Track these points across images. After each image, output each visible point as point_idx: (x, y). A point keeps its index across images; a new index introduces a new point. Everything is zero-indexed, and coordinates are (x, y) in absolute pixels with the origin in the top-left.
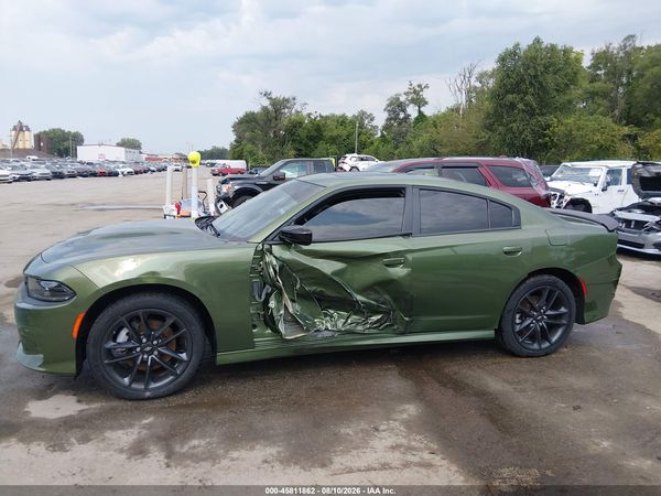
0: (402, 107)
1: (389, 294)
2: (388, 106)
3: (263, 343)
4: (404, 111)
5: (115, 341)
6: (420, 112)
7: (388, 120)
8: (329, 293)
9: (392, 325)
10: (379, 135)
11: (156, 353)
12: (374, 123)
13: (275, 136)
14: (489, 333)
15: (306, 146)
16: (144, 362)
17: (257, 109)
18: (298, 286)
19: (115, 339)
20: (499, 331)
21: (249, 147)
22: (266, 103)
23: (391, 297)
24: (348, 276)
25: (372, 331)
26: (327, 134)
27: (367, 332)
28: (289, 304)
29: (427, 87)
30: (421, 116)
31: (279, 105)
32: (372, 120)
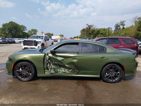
0: (119, 26)
1: (73, 65)
2: (115, 26)
3: (47, 73)
4: (119, 27)
5: (19, 70)
6: (123, 27)
7: (115, 29)
8: (60, 64)
9: (75, 72)
10: (113, 32)
11: (26, 73)
12: (112, 30)
13: (89, 33)
14: (98, 76)
15: (96, 35)
16: (24, 74)
17: (85, 28)
18: (54, 62)
19: (19, 69)
20: (101, 76)
21: (83, 35)
22: (87, 26)
23: (74, 66)
24: (64, 61)
25: (70, 73)
26: (101, 33)
27: (69, 73)
28: (52, 66)
29: (125, 21)
30: (124, 28)
31: (90, 27)
32: (111, 29)
